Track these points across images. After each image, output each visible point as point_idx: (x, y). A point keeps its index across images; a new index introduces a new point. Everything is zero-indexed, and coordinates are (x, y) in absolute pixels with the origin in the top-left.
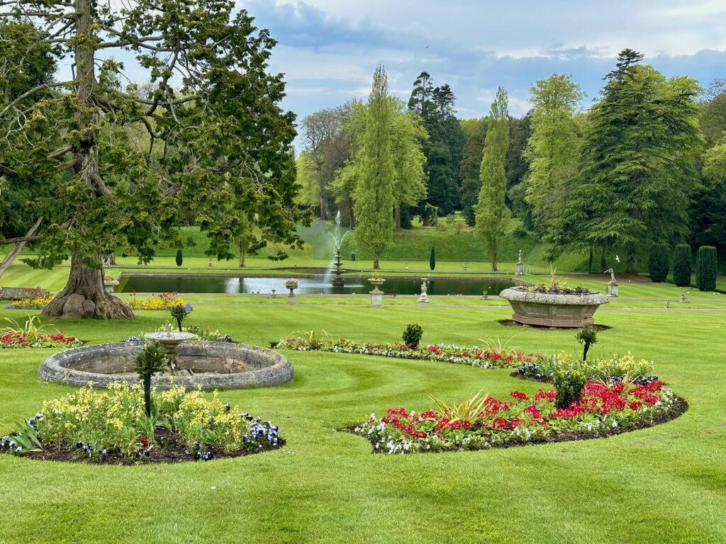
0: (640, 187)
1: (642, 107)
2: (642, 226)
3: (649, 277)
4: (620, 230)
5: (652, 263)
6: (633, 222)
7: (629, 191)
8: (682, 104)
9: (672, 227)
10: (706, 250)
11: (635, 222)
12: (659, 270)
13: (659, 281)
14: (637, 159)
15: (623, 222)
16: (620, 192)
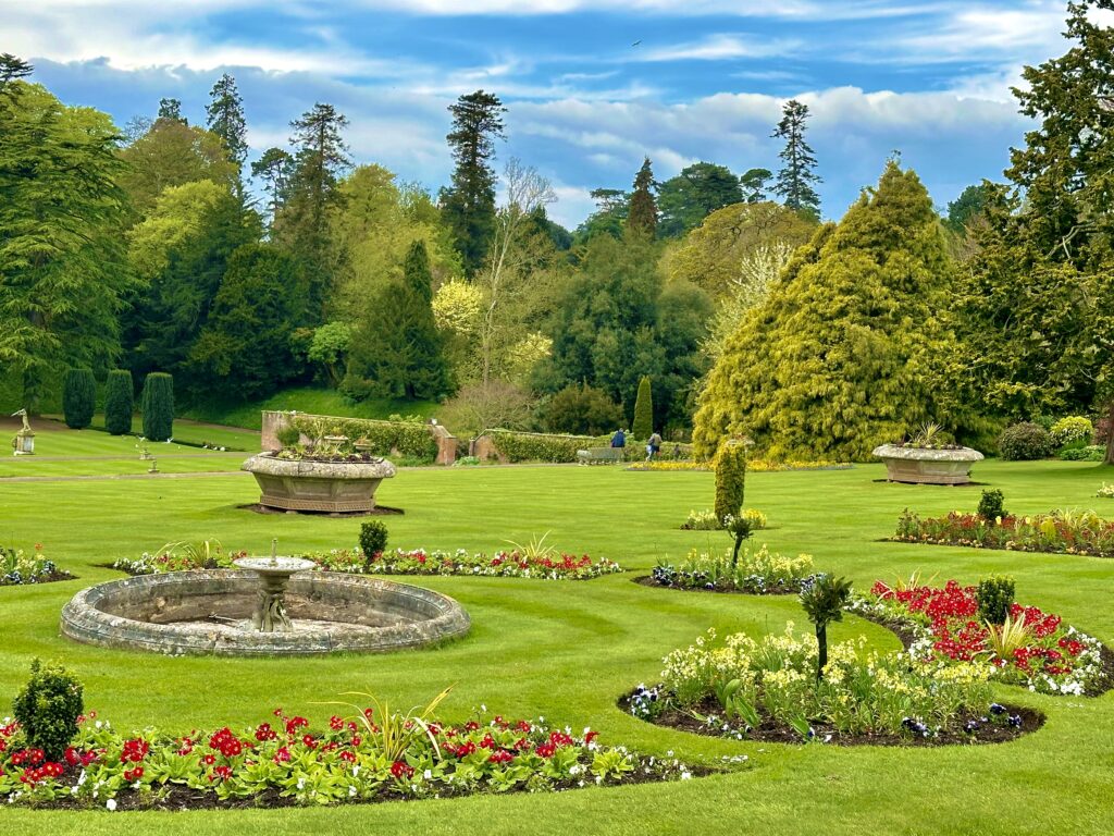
0: (48, 278)
1: (46, 152)
2: (53, 340)
3: (63, 422)
4: (18, 347)
5: (68, 399)
6: (38, 334)
7: (28, 283)
8: (106, 152)
9: (96, 343)
10: (158, 379)
11: (42, 335)
12: (79, 410)
13: (79, 428)
14: (42, 232)
15: (22, 333)
16: (14, 285)
